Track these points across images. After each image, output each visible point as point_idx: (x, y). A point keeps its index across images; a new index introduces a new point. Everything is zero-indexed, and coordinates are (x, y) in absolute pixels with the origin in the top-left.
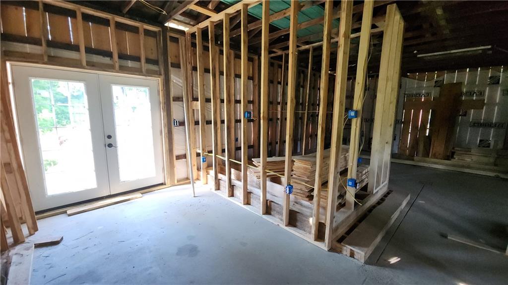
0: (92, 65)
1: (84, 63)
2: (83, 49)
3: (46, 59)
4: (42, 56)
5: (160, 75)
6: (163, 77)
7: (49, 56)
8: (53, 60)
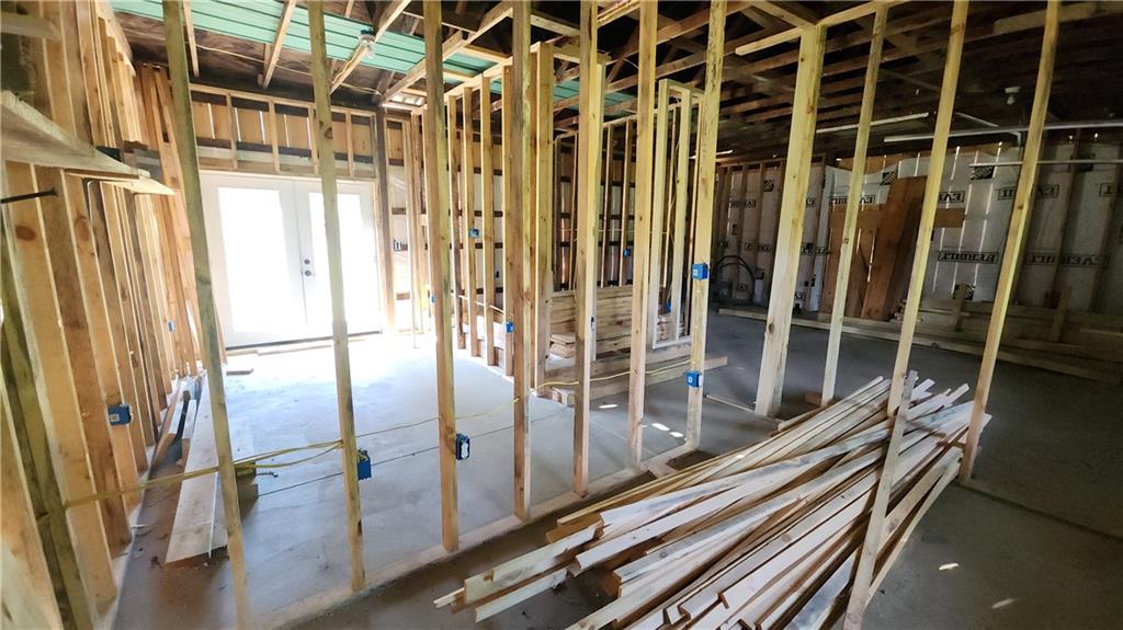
0: (286, 169)
1: (277, 168)
2: (276, 150)
3: (236, 165)
4: (231, 161)
5: (375, 177)
6: (377, 180)
7: (239, 161)
8: (243, 166)
